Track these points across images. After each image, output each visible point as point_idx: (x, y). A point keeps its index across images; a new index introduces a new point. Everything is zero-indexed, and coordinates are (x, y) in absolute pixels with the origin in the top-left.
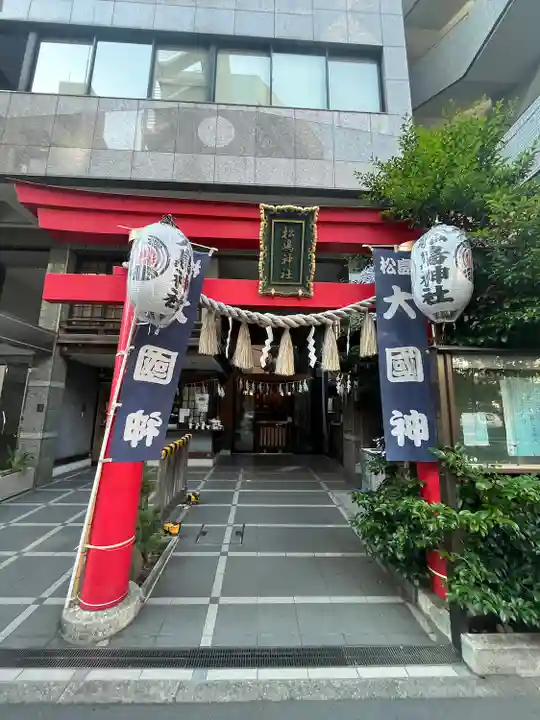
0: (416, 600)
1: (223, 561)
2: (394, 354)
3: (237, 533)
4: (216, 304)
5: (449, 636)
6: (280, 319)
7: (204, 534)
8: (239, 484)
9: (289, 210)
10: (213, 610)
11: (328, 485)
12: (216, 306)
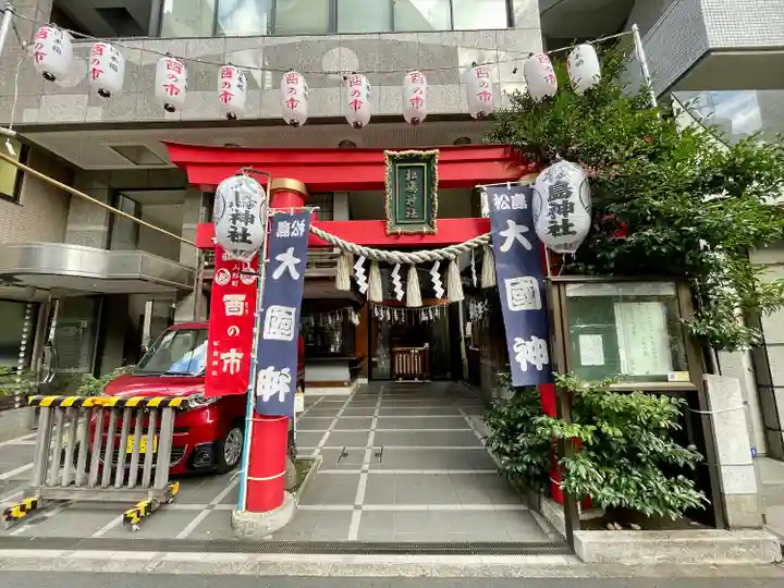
0: (540, 507)
1: (364, 477)
2: (513, 284)
3: (376, 455)
4: (348, 245)
5: (565, 534)
6: (406, 256)
7: (345, 455)
8: (377, 411)
9: (411, 155)
10: (357, 516)
11: (465, 410)
12: (349, 247)
